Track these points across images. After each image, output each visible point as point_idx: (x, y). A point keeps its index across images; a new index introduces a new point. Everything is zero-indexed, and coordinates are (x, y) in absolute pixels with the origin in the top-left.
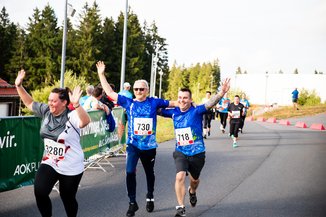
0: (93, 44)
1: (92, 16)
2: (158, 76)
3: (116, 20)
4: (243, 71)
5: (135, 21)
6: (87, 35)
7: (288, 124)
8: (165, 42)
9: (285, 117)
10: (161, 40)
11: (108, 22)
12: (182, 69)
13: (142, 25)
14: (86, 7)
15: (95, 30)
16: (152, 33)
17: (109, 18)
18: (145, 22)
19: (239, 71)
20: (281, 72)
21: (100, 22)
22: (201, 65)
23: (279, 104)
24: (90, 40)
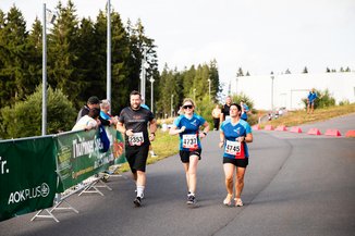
0: (70, 50)
1: (67, 17)
2: (148, 83)
3: (95, 21)
4: (245, 73)
5: (117, 20)
6: (62, 39)
7: (300, 131)
8: (154, 43)
9: (295, 124)
10: (149, 42)
11: (86, 23)
12: (174, 73)
13: (125, 25)
14: (59, 7)
15: (70, 33)
16: (137, 34)
17: (87, 18)
18: (129, 20)
19: (240, 73)
20: (288, 72)
21: (76, 23)
22: (196, 68)
23: (288, 108)
24: (66, 46)
